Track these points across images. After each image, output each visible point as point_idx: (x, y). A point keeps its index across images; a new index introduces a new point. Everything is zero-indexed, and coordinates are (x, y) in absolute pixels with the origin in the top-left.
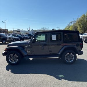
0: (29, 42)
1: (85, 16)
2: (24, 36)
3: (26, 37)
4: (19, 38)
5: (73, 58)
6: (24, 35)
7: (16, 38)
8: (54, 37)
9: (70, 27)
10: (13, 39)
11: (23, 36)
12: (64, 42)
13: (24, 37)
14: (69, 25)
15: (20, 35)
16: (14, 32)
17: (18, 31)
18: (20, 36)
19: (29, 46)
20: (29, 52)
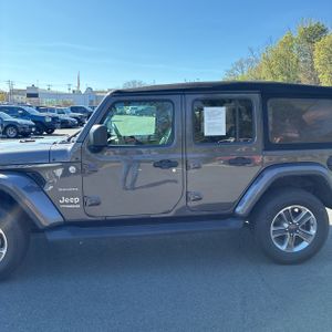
0: (69, 147)
2: (56, 114)
3: (62, 117)
4: (30, 122)
5: (309, 229)
6: (52, 110)
7: (19, 121)
8: (215, 121)
10: (6, 128)
11: (51, 114)
12: (268, 146)
13: (54, 119)
15: (37, 108)
16: (15, 97)
17: (29, 96)
18: (38, 113)
19: (72, 169)
20: (70, 204)
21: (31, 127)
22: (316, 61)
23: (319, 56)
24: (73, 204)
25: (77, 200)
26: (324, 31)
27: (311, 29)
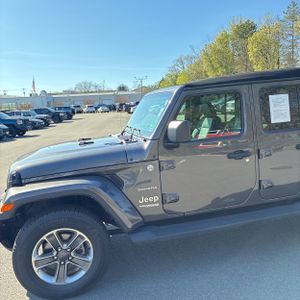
1: (227, 36)
2: (23, 117)
6: (18, 113)
9: (177, 77)
14: (172, 69)
18: (8, 117)
20: (149, 203)
21: (5, 130)
22: (250, 54)
23: (252, 49)
24: (153, 203)
25: (156, 198)
26: (254, 27)
27: (242, 26)
